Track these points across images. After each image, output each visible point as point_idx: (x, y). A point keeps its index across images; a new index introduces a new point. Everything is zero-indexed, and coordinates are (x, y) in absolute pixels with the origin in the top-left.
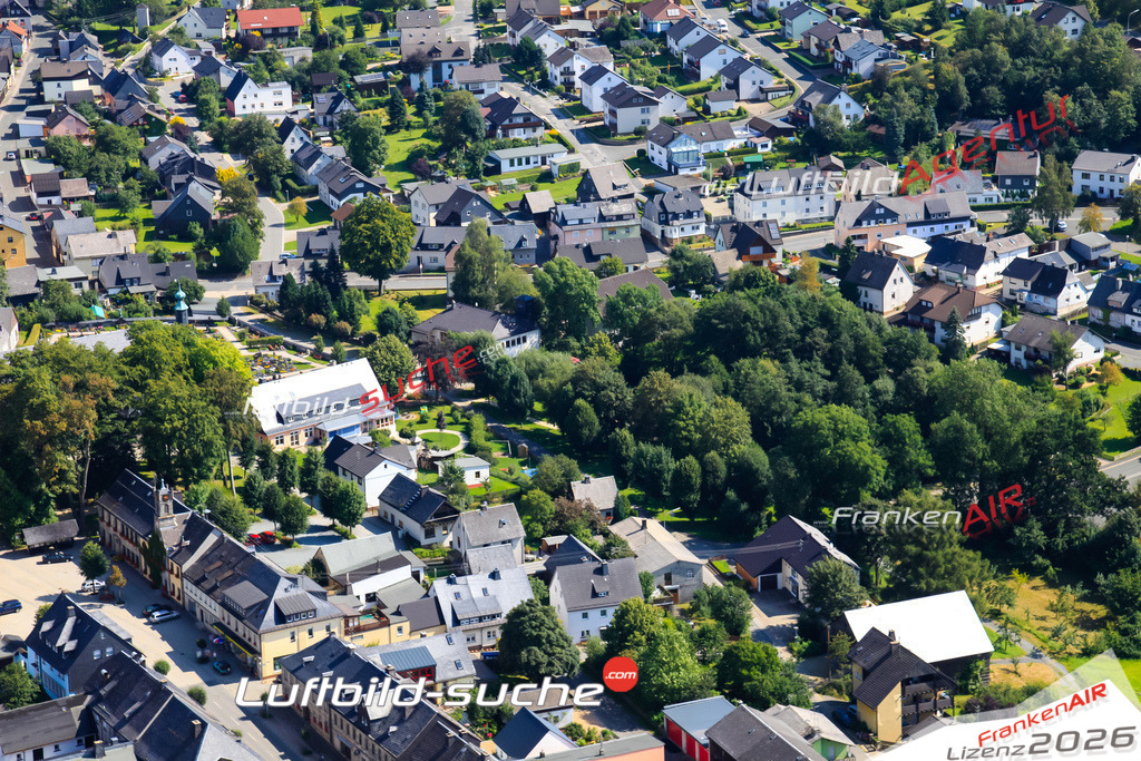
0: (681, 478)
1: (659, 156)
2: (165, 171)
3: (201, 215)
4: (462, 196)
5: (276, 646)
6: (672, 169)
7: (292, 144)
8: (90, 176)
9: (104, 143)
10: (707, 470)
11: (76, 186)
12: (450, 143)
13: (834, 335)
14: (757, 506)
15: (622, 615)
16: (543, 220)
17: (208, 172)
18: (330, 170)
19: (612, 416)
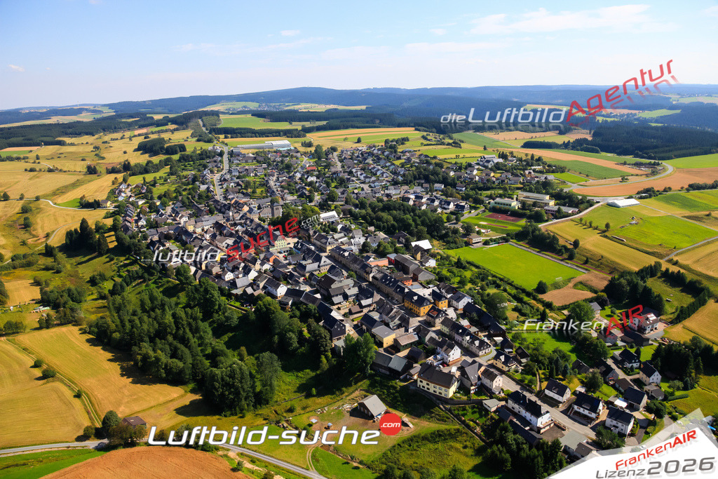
0: (384, 226)
1: (373, 185)
2: (299, 188)
3: (305, 194)
4: (344, 191)
5: (329, 248)
6: (375, 187)
7: (317, 184)
8: (288, 189)
9: (289, 185)
10: (388, 225)
11: (286, 191)
12: (341, 184)
13: (404, 207)
14: (396, 230)
15: (379, 243)
16: (357, 194)
17: (305, 189)
18: (324, 187)
19: (372, 219)
